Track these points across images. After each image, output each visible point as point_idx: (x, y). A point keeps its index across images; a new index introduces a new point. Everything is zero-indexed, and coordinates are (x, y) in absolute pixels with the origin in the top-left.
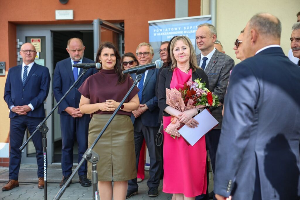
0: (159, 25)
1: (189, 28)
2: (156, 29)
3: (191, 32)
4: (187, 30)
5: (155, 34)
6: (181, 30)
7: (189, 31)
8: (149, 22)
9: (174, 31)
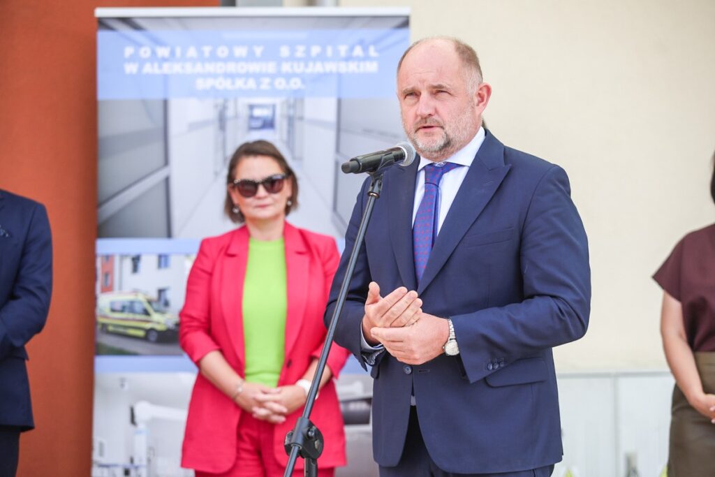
0: (152, 29)
1: (308, 51)
2: (139, 45)
3: (318, 68)
4: (299, 60)
5: (131, 68)
6: (265, 58)
7: (306, 66)
8: (101, 12)
9: (231, 58)
